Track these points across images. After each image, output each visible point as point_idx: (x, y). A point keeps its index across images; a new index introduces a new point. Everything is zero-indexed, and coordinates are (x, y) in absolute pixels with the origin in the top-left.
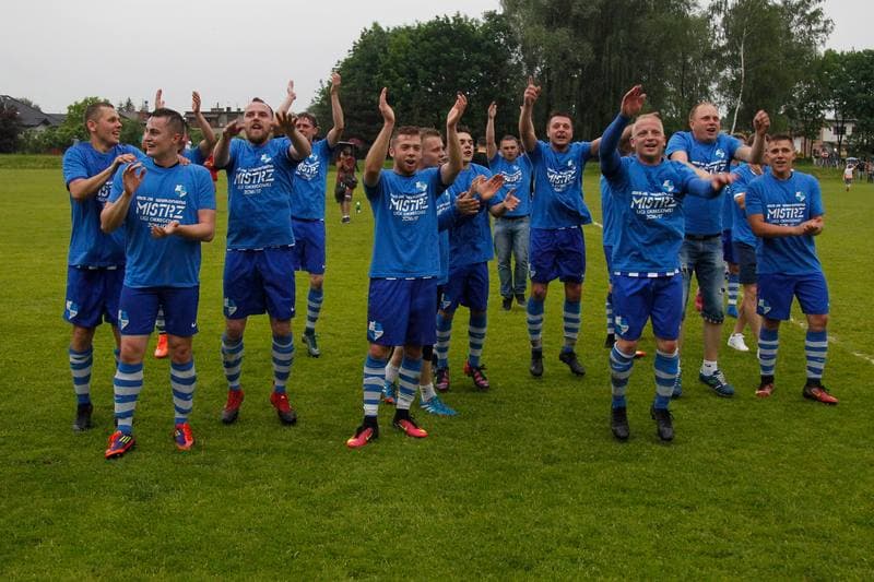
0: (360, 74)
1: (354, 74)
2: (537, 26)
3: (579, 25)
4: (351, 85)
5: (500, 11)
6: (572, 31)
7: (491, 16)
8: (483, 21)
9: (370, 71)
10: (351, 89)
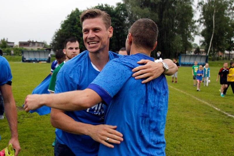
0: (69, 25)
1: (67, 25)
2: (137, 7)
3: (153, 7)
4: (66, 30)
5: (122, 3)
6: (150, 9)
7: (119, 4)
8: (115, 6)
9: (73, 24)
10: (66, 31)
